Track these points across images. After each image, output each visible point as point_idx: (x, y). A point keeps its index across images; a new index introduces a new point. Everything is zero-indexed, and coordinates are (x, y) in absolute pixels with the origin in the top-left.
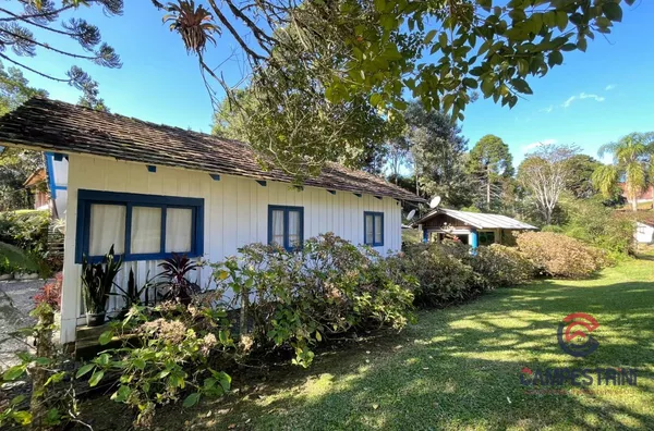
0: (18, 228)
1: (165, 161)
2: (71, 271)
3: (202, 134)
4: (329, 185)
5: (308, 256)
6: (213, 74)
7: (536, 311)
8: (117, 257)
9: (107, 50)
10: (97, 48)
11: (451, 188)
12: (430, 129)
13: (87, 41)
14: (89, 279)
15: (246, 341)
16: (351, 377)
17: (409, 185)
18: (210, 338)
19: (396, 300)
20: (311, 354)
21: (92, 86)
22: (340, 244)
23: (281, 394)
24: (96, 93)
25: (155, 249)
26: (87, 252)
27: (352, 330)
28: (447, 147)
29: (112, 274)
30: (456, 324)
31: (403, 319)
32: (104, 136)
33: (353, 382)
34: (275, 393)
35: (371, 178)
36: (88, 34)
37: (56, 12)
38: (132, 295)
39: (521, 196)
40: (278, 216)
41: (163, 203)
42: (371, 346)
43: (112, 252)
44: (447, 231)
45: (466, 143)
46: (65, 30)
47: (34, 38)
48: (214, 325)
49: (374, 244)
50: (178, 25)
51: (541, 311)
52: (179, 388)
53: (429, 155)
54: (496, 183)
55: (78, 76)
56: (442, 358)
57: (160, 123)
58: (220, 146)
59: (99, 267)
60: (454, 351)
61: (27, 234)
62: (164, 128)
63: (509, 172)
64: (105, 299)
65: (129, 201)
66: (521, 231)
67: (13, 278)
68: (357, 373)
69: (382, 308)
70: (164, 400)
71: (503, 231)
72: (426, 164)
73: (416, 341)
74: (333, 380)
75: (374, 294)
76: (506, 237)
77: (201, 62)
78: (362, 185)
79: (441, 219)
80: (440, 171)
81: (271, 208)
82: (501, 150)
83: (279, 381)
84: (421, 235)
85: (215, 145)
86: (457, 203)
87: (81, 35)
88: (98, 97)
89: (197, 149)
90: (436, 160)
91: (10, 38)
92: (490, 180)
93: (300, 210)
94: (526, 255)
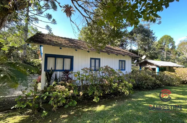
0: (35, 64)
1: (64, 46)
2: (43, 73)
3: (74, 39)
4: (108, 52)
5: (101, 72)
6: (73, 23)
7: (180, 94)
8: (53, 70)
9: (54, 20)
10: (52, 20)
11: (150, 53)
12: (143, 34)
13: (49, 18)
14: (46, 75)
15: (81, 93)
16: (110, 107)
17: (135, 52)
18: (72, 91)
19: (126, 86)
20: (98, 99)
21: (51, 29)
22: (110, 69)
23: (90, 109)
24: (51, 31)
25: (62, 69)
26: (47, 69)
27: (112, 94)
28: (149, 40)
29: (52, 74)
30: (147, 96)
31: (128, 92)
32: (51, 41)
33: (110, 108)
34: (88, 108)
35: (122, 50)
36: (49, 17)
37: (43, 12)
38: (56, 79)
39: (179, 55)
40: (93, 61)
41: (64, 57)
42: (118, 99)
43: (52, 69)
44: (148, 66)
45: (156, 38)
46: (45, 16)
47: (38, 19)
48: (73, 88)
49: (122, 70)
50: (65, 11)
51: (182, 94)
52: (63, 103)
53: (142, 43)
54: (168, 51)
55: (48, 27)
56: (140, 105)
57: (64, 37)
58: (79, 42)
59: (49, 73)
60: (145, 103)
61: (37, 65)
62: (65, 38)
63: (174, 47)
64: (50, 80)
65: (56, 57)
66: (177, 67)
67: (34, 75)
68: (112, 106)
69: (121, 88)
70: (59, 105)
71: (170, 67)
72: (141, 45)
73: (132, 99)
74: (105, 107)
75: (119, 84)
76: (171, 69)
77: (70, 20)
78: (118, 52)
79: (146, 63)
80: (147, 48)
81: (91, 59)
82: (170, 40)
83: (90, 106)
84: (139, 68)
85: (77, 42)
86: (152, 58)
87: (48, 17)
88: (51, 32)
89: (72, 43)
90: (145, 44)
91: (34, 20)
92: (166, 50)
93: (99, 59)
94: (179, 75)
